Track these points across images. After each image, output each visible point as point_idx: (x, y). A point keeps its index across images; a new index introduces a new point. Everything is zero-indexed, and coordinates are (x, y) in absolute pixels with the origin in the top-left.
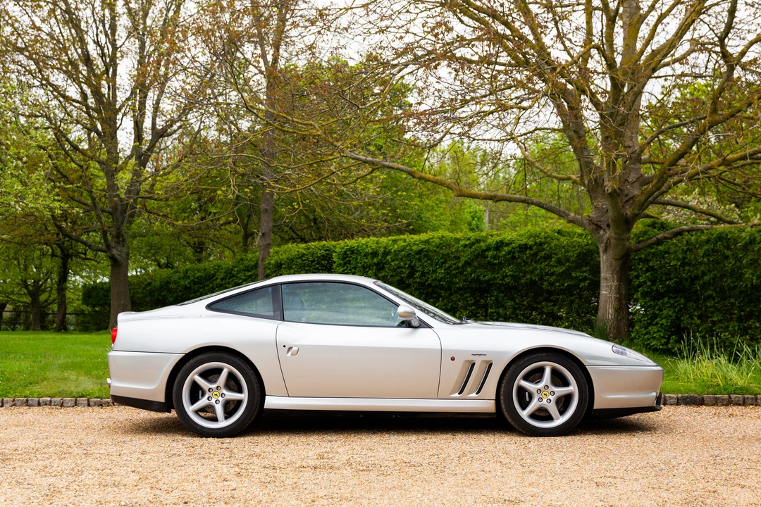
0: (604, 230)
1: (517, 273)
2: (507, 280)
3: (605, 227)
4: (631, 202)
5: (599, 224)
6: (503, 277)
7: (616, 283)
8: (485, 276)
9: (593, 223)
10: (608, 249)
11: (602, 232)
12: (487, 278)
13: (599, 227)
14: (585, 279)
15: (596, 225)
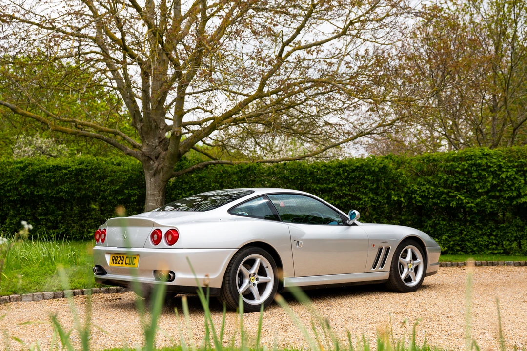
0: (153, 161)
1: (72, 190)
2: (62, 194)
3: (154, 159)
4: (164, 142)
5: (150, 156)
6: (58, 192)
7: (160, 198)
8: (37, 192)
9: (146, 156)
10: (157, 175)
11: (152, 162)
12: (40, 193)
13: (150, 159)
14: (134, 195)
15: (148, 157)
